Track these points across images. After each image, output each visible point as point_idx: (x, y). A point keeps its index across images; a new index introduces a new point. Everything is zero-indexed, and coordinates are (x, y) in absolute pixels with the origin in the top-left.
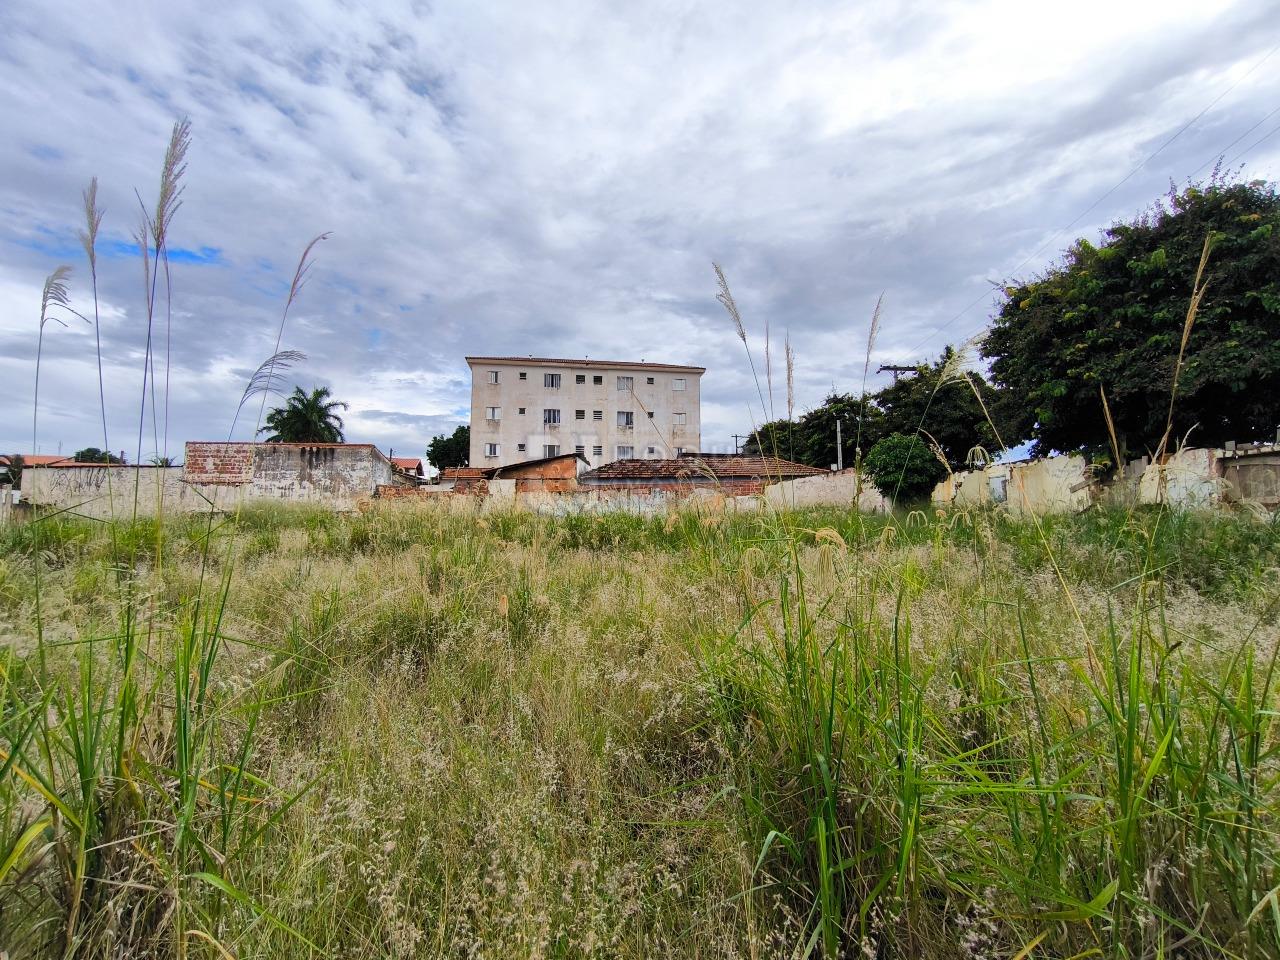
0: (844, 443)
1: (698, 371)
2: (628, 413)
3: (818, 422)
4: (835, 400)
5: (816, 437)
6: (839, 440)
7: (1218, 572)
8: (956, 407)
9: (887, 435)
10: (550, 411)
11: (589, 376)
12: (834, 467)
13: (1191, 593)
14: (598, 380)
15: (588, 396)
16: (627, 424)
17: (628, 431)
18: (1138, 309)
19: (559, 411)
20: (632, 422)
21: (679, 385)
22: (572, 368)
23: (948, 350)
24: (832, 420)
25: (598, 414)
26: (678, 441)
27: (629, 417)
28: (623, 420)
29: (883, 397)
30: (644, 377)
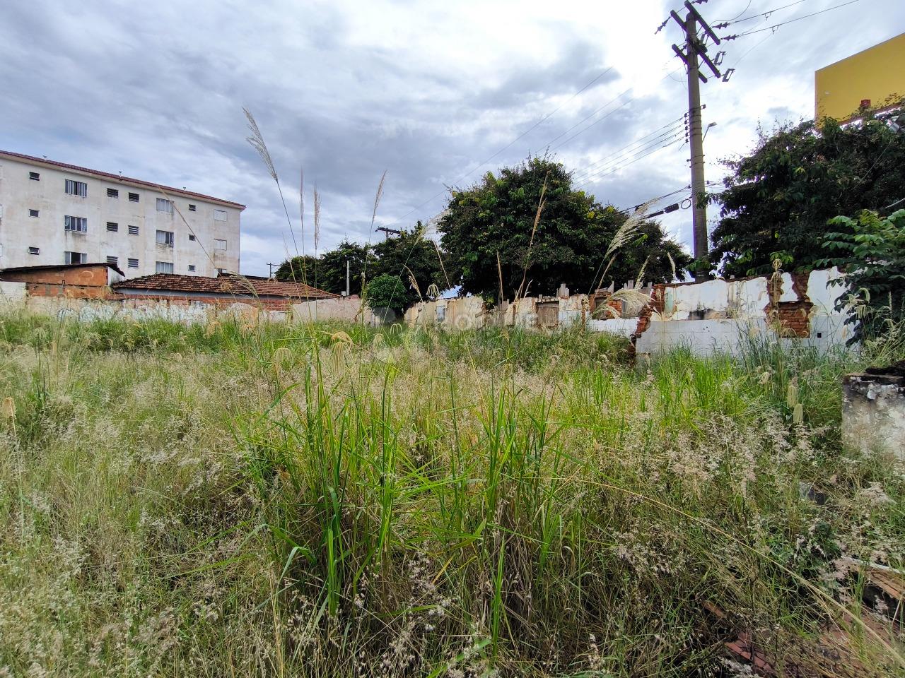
0: (351, 277)
1: (240, 208)
2: (167, 233)
3: (333, 261)
4: (347, 246)
5: (332, 271)
6: (348, 275)
7: (531, 360)
8: (421, 261)
9: (379, 274)
10: (73, 218)
11: (124, 192)
12: (343, 293)
13: (521, 371)
14: (134, 197)
15: (122, 210)
16: (167, 242)
17: (168, 249)
18: (511, 218)
19: (85, 220)
20: (172, 241)
21: (221, 216)
22: (102, 180)
23: (419, 223)
24: (344, 260)
25: (133, 230)
26: (219, 264)
27: (169, 237)
28: (163, 239)
29: (378, 249)
30: (186, 203)
